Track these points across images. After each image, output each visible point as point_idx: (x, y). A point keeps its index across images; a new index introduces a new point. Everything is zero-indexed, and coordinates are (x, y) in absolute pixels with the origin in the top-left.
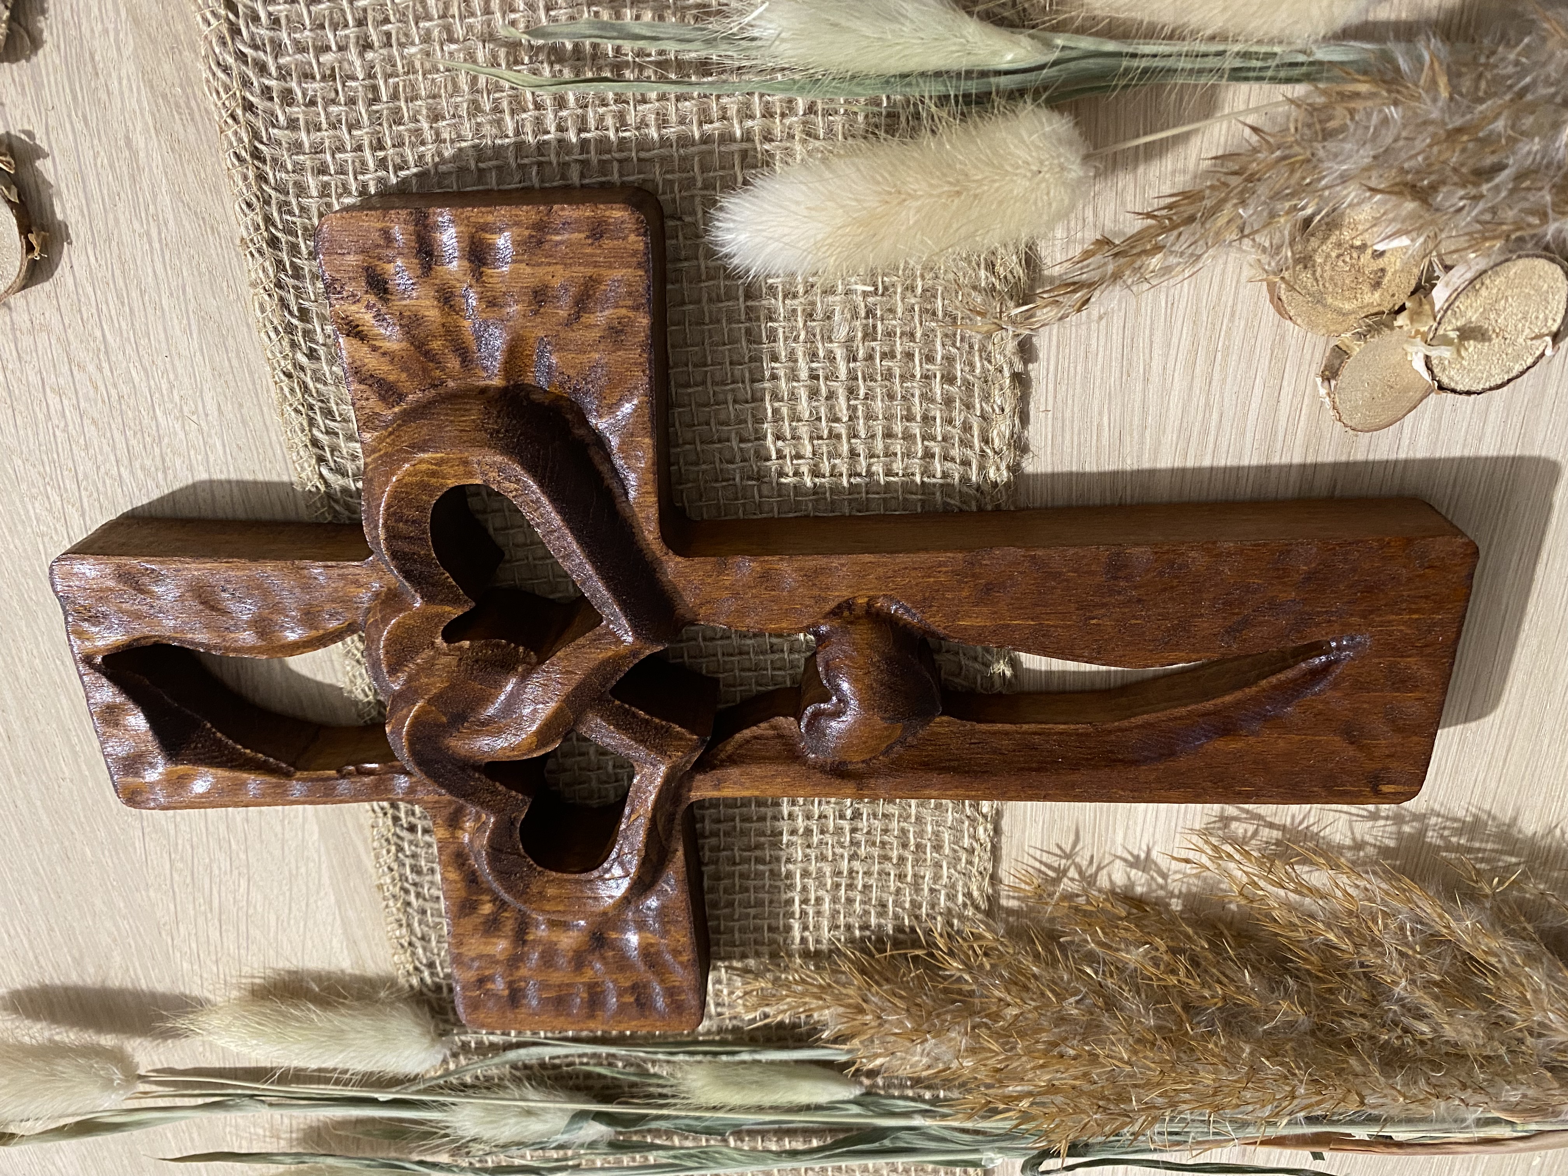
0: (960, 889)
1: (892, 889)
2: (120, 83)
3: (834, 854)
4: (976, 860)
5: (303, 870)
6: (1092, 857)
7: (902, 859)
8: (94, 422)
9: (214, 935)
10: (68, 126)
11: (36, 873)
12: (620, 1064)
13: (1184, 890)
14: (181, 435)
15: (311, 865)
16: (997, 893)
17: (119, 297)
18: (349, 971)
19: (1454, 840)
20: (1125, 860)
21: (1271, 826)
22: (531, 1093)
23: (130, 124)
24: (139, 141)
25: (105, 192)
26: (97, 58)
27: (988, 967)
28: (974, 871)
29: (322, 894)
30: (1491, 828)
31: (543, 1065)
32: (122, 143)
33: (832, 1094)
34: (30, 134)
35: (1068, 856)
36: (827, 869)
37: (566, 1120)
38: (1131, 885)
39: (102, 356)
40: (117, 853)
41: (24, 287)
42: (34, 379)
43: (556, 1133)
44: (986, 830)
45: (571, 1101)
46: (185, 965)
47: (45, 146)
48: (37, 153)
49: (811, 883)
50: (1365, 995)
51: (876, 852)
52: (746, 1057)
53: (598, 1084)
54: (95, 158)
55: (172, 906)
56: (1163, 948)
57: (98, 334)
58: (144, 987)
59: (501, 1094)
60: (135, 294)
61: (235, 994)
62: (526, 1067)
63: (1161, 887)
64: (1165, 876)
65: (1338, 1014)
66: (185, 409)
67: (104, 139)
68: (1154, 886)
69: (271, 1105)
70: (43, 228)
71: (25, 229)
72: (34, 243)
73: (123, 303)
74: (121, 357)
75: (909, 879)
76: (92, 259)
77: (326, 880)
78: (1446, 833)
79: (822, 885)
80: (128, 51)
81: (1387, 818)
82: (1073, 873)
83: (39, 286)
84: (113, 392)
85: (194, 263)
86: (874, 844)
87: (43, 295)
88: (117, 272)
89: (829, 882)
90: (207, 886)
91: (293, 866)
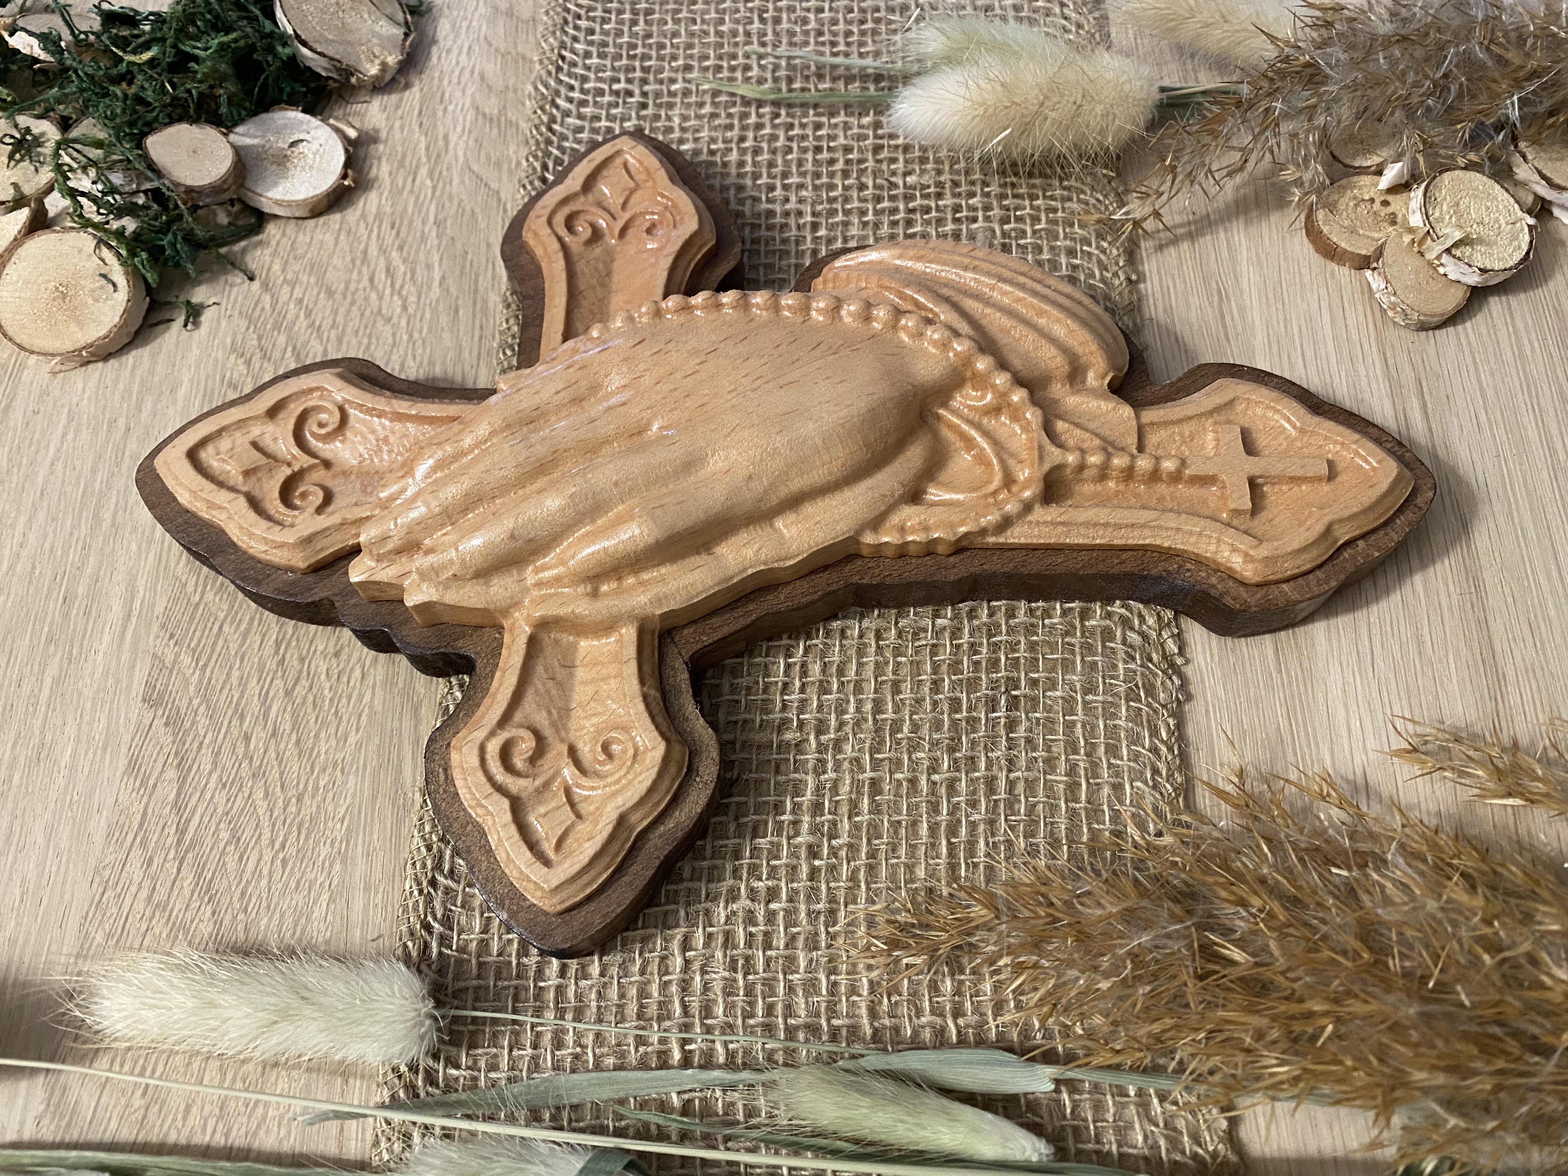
2: (456, 107)
23: (452, 128)
24: (454, 137)
47: (382, 139)
48: (378, 141)
67: (429, 135)
70: (359, 173)
71: (348, 164)
72: (350, 177)
83: (330, 217)
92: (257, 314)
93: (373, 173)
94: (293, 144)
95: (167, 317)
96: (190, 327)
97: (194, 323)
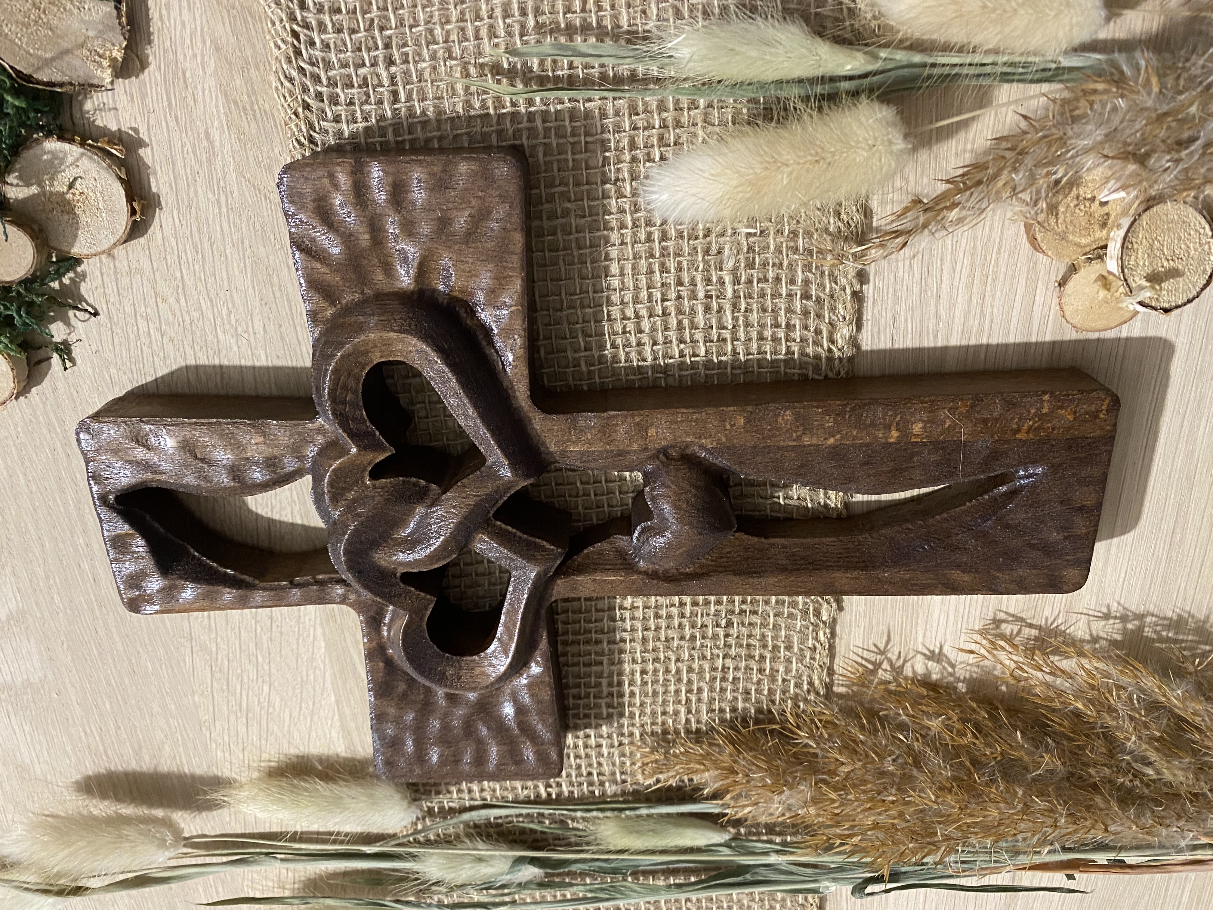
0: (805, 678)
1: (755, 680)
2: (203, 93)
3: (712, 654)
4: (818, 656)
5: (312, 677)
6: (900, 653)
7: (762, 657)
8: (171, 340)
9: (242, 729)
10: (164, 124)
11: (109, 684)
12: (547, 822)
13: (967, 676)
14: (235, 348)
15: (318, 672)
16: (832, 680)
17: (195, 247)
18: (343, 755)
19: (1164, 633)
20: (924, 655)
21: (1031, 626)
22: (481, 845)
23: (209, 122)
24: (216, 135)
25: (189, 171)
26: (188, 75)
27: (826, 736)
28: (816, 665)
29: (325, 695)
30: (1191, 624)
31: (488, 824)
32: (203, 136)
33: (708, 839)
34: (136, 130)
35: (882, 653)
36: (707, 666)
37: (509, 864)
38: (929, 674)
39: (180, 291)
40: (172, 667)
41: (125, 242)
42: (129, 309)
43: (502, 874)
44: (825, 633)
45: (512, 849)
46: (219, 753)
47: (146, 139)
48: (141, 143)
49: (694, 677)
50: (1104, 750)
51: (743, 652)
52: (644, 811)
53: (530, 838)
54: (183, 147)
55: (211, 708)
56: (955, 719)
57: (178, 275)
58: (187, 771)
59: (459, 846)
60: (206, 245)
61: (255, 775)
62: (476, 826)
63: (951, 675)
64: (953, 666)
65: (1085, 764)
66: (239, 330)
67: (190, 133)
68: (945, 674)
69: (282, 860)
70: (141, 198)
71: (130, 198)
72: (137, 208)
73: (197, 252)
74: (194, 292)
75: (767, 672)
76: (177, 220)
77: (329, 685)
78: (1158, 628)
79: (701, 678)
80: (210, 70)
81: (1115, 618)
82: (886, 665)
83: (136, 241)
84: (187, 318)
85: (251, 221)
86: (741, 646)
87: (139, 248)
88: (194, 229)
89: (708, 675)
90: (238, 691)
91: (304, 673)
92: (117, 348)
93: (154, 189)
94: (71, 186)
95: (45, 356)
96: (68, 364)
97: (70, 361)
